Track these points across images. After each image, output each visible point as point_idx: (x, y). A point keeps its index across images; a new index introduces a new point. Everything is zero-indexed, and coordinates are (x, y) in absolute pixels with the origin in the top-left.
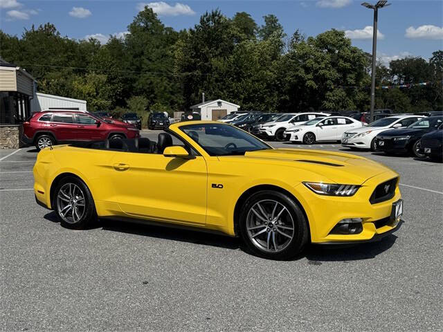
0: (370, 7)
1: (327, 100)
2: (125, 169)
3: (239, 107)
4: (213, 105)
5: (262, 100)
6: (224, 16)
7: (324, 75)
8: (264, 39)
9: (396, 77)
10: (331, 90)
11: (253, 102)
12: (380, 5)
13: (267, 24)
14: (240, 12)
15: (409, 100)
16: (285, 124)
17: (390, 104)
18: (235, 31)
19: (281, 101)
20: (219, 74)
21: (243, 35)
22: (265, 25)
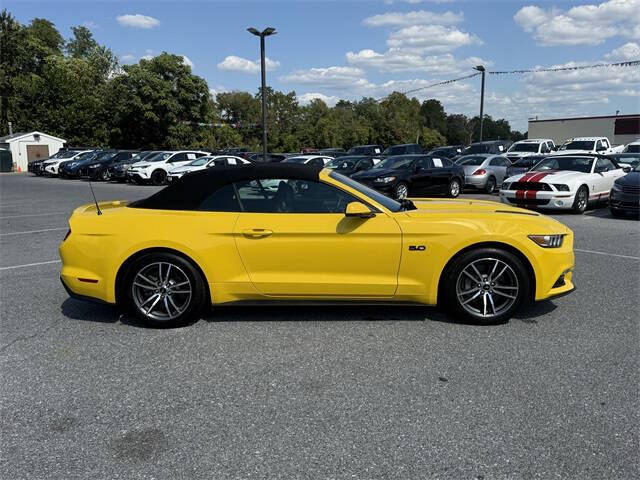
0: (257, 33)
1: (170, 135)
2: (264, 236)
3: (65, 141)
4: (28, 138)
5: (90, 133)
6: (15, 21)
7: (165, 105)
8: (74, 56)
9: (224, 112)
10: (174, 124)
11: (80, 136)
12: (268, 32)
13: (77, 38)
14: (40, 18)
15: (240, 138)
16: (162, 165)
17: (222, 141)
18: (34, 42)
19: (112, 136)
20: (25, 97)
21: (47, 48)
22: (74, 38)
